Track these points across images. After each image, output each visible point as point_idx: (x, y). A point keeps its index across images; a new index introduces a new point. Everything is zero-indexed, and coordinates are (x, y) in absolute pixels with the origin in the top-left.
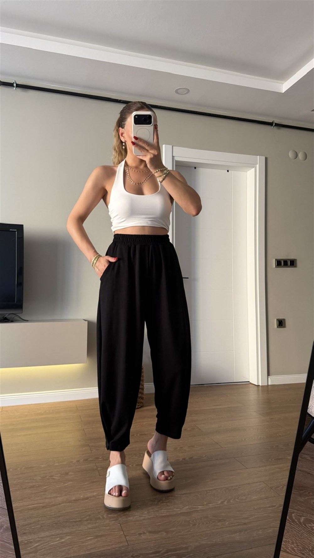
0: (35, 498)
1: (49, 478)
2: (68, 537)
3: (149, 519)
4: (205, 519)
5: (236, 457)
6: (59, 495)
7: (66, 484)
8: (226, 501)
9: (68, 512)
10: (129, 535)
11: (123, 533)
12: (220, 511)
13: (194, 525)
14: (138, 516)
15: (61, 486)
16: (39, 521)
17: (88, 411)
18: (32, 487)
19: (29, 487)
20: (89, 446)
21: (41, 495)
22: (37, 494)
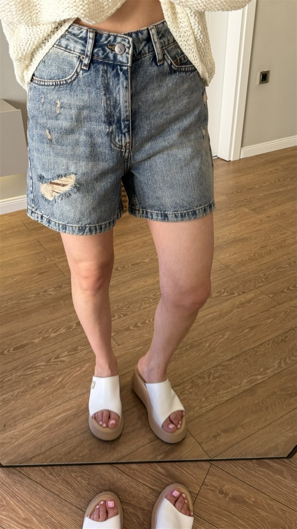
0: (56, 403)
1: (56, 360)
3: (212, 409)
4: (274, 397)
5: (258, 287)
6: (84, 391)
7: (84, 369)
8: (282, 362)
10: (203, 442)
11: (194, 440)
12: (284, 379)
13: (267, 408)
14: (198, 408)
15: (78, 373)
17: (44, 231)
18: (41, 382)
19: (37, 383)
21: (61, 394)
22: (55, 394)
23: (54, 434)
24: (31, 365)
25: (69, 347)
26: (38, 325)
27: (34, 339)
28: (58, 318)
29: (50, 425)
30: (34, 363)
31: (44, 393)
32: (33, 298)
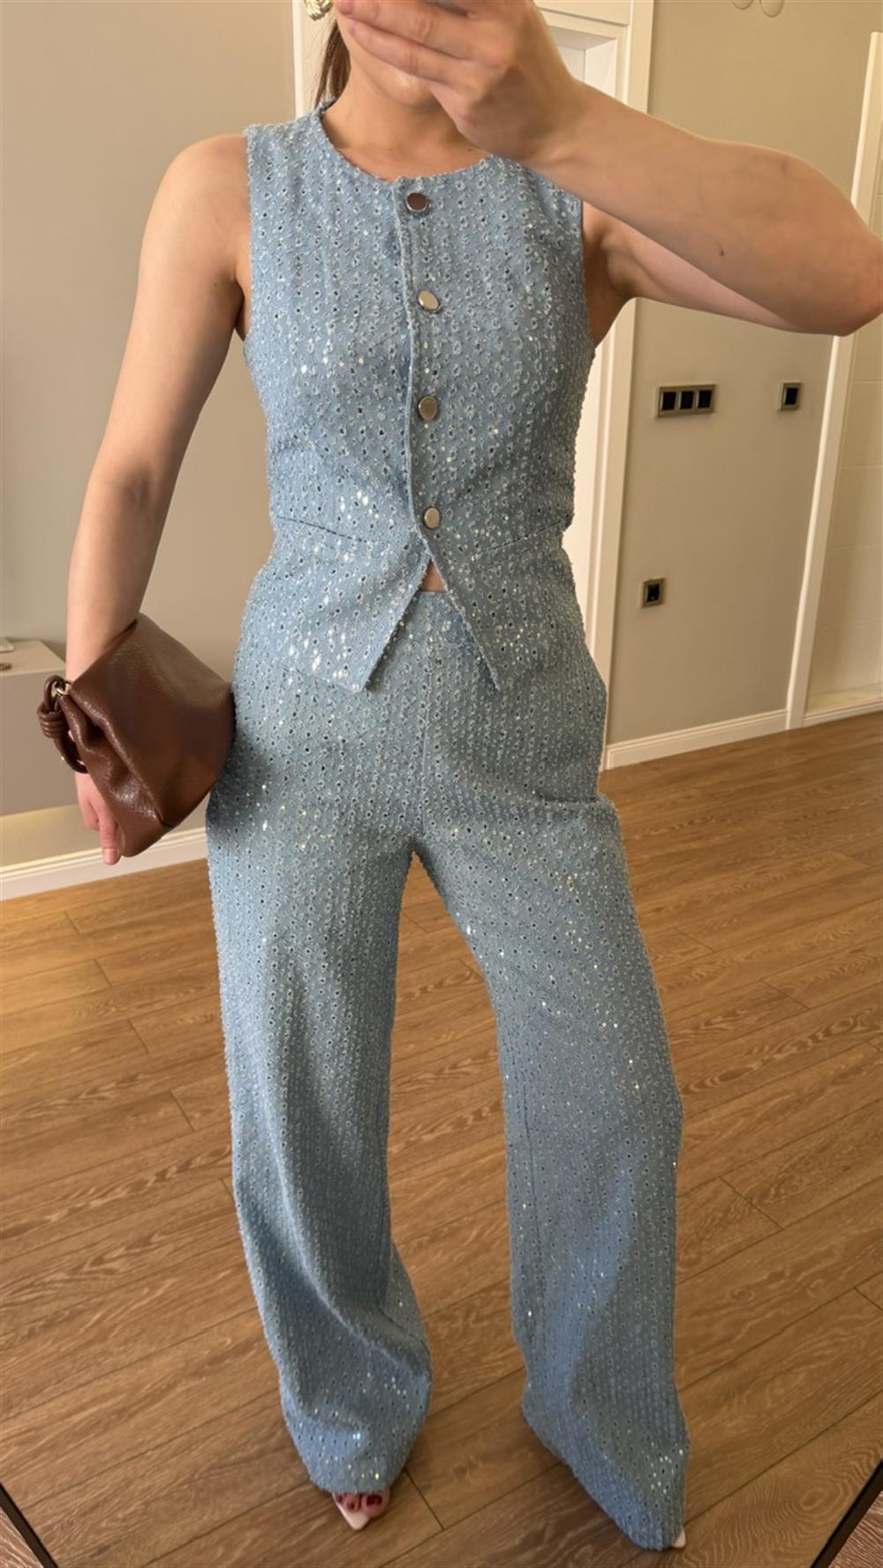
0: (79, 1378)
1: (95, 1268)
2: (250, 1535)
3: (464, 1400)
6: (153, 1350)
7: (159, 1292)
9: (208, 1423)
15: (144, 1302)
16: (129, 1482)
17: (115, 938)
18: (50, 1324)
19: (40, 1323)
20: (176, 1101)
21: (95, 1357)
22: (79, 1356)
23: (64, 1459)
24: (33, 1279)
25: (131, 1236)
26: (64, 1178)
27: (49, 1212)
28: (112, 1161)
29: (57, 1437)
30: (41, 1275)
31: (52, 1354)
32: (62, 1107)
